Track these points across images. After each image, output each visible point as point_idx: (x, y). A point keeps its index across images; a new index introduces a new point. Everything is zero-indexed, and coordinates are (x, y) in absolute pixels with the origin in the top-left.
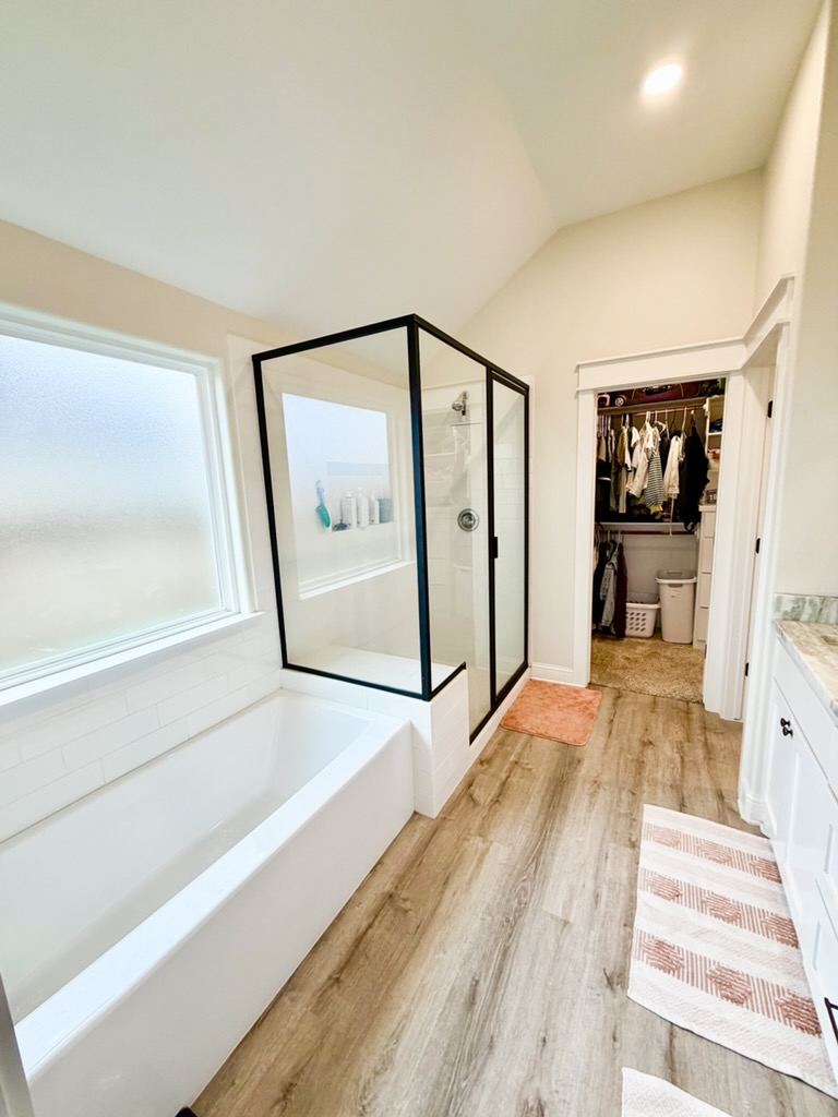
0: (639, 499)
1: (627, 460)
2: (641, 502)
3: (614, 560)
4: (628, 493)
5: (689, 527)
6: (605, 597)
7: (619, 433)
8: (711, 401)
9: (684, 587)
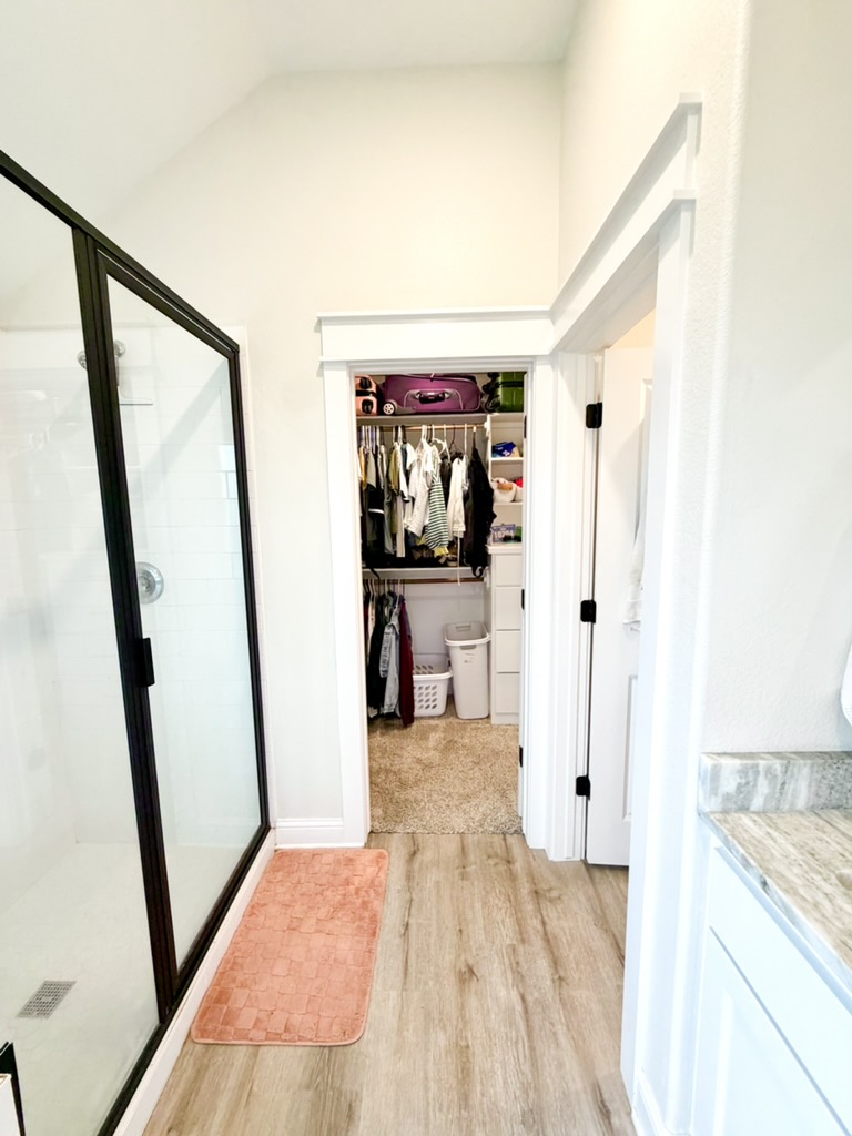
0: (420, 539)
1: (403, 487)
2: (422, 542)
3: (395, 621)
4: (406, 531)
5: (478, 573)
6: (386, 672)
7: (391, 450)
8: (493, 420)
9: (477, 649)
